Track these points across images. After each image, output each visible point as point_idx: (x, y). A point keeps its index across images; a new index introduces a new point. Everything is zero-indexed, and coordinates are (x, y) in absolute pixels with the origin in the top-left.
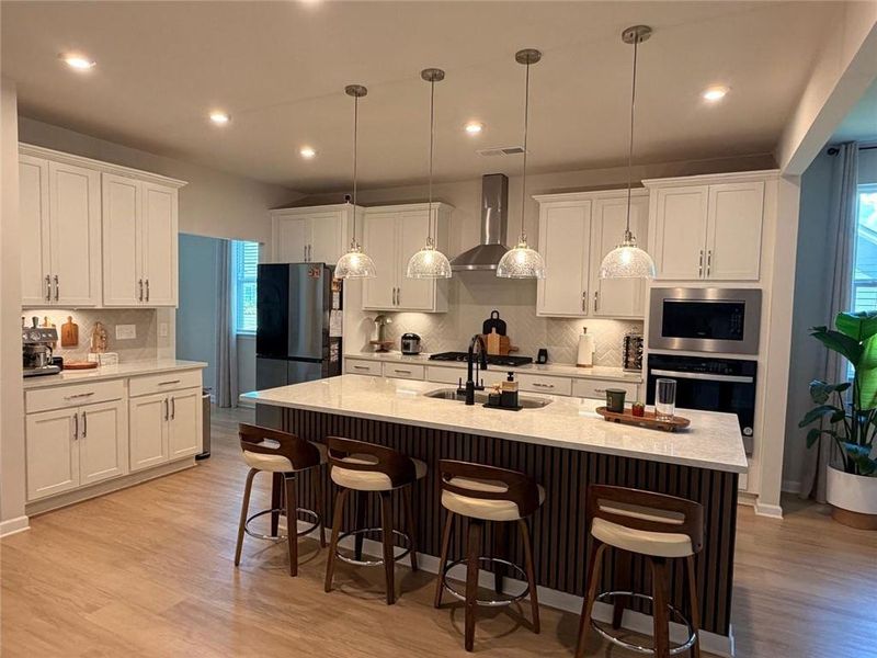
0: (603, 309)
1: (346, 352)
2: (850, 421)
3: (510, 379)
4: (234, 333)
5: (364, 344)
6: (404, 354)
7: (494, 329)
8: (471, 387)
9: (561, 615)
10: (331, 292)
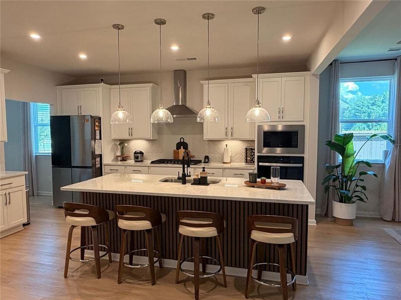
0: (235, 136)
1: (105, 162)
2: (341, 180)
3: (204, 171)
4: (34, 154)
5: (113, 158)
6: (136, 161)
7: (182, 147)
8: (184, 175)
9: (234, 278)
10: (95, 130)
